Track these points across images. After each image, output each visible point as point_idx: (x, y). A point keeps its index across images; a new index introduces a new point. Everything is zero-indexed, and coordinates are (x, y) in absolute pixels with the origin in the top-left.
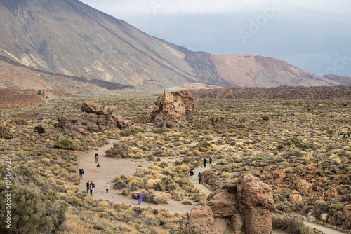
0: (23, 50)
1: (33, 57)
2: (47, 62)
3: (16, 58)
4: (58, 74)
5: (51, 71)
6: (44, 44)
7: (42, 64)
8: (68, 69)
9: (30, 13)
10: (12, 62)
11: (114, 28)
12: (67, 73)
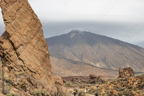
0: (97, 61)
1: (101, 64)
2: (106, 65)
3: (94, 64)
4: (111, 70)
5: (108, 69)
6: (105, 58)
7: (104, 66)
8: (115, 67)
9: (99, 46)
10: (93, 66)
11: (133, 49)
12: (114, 69)
